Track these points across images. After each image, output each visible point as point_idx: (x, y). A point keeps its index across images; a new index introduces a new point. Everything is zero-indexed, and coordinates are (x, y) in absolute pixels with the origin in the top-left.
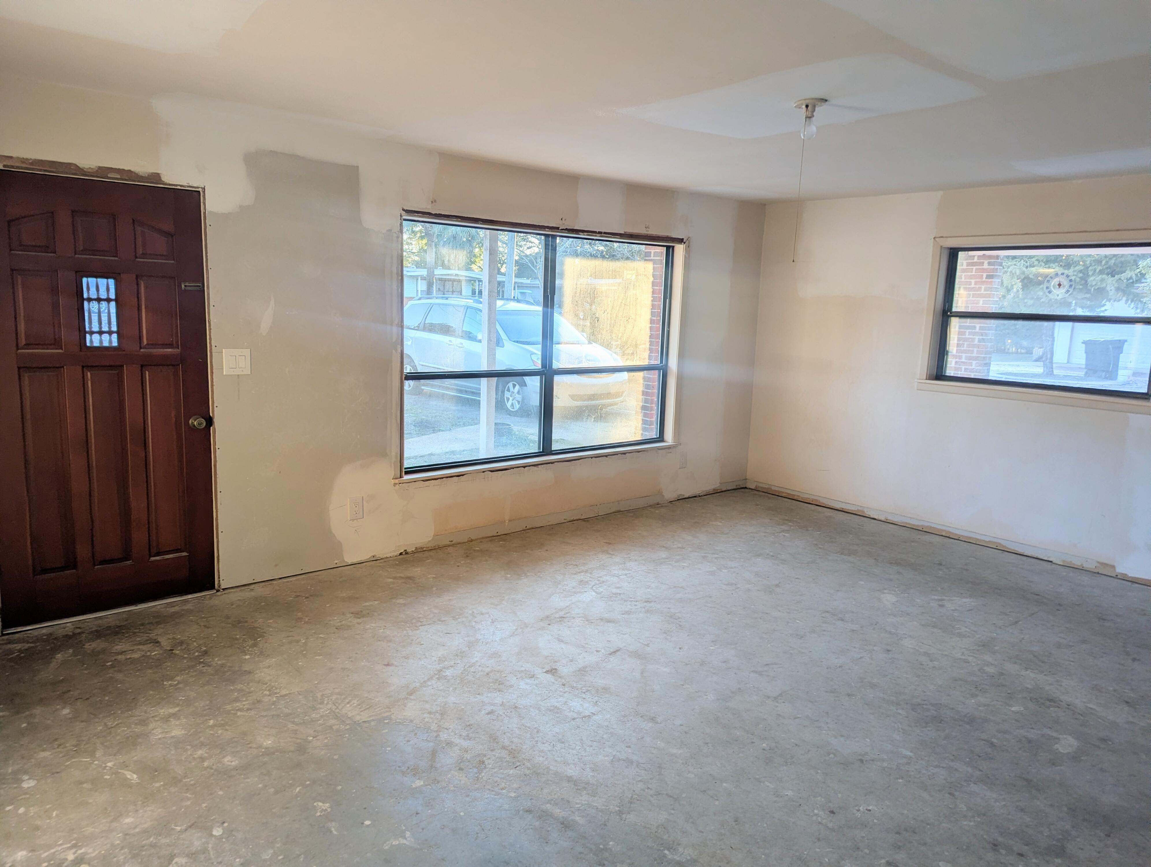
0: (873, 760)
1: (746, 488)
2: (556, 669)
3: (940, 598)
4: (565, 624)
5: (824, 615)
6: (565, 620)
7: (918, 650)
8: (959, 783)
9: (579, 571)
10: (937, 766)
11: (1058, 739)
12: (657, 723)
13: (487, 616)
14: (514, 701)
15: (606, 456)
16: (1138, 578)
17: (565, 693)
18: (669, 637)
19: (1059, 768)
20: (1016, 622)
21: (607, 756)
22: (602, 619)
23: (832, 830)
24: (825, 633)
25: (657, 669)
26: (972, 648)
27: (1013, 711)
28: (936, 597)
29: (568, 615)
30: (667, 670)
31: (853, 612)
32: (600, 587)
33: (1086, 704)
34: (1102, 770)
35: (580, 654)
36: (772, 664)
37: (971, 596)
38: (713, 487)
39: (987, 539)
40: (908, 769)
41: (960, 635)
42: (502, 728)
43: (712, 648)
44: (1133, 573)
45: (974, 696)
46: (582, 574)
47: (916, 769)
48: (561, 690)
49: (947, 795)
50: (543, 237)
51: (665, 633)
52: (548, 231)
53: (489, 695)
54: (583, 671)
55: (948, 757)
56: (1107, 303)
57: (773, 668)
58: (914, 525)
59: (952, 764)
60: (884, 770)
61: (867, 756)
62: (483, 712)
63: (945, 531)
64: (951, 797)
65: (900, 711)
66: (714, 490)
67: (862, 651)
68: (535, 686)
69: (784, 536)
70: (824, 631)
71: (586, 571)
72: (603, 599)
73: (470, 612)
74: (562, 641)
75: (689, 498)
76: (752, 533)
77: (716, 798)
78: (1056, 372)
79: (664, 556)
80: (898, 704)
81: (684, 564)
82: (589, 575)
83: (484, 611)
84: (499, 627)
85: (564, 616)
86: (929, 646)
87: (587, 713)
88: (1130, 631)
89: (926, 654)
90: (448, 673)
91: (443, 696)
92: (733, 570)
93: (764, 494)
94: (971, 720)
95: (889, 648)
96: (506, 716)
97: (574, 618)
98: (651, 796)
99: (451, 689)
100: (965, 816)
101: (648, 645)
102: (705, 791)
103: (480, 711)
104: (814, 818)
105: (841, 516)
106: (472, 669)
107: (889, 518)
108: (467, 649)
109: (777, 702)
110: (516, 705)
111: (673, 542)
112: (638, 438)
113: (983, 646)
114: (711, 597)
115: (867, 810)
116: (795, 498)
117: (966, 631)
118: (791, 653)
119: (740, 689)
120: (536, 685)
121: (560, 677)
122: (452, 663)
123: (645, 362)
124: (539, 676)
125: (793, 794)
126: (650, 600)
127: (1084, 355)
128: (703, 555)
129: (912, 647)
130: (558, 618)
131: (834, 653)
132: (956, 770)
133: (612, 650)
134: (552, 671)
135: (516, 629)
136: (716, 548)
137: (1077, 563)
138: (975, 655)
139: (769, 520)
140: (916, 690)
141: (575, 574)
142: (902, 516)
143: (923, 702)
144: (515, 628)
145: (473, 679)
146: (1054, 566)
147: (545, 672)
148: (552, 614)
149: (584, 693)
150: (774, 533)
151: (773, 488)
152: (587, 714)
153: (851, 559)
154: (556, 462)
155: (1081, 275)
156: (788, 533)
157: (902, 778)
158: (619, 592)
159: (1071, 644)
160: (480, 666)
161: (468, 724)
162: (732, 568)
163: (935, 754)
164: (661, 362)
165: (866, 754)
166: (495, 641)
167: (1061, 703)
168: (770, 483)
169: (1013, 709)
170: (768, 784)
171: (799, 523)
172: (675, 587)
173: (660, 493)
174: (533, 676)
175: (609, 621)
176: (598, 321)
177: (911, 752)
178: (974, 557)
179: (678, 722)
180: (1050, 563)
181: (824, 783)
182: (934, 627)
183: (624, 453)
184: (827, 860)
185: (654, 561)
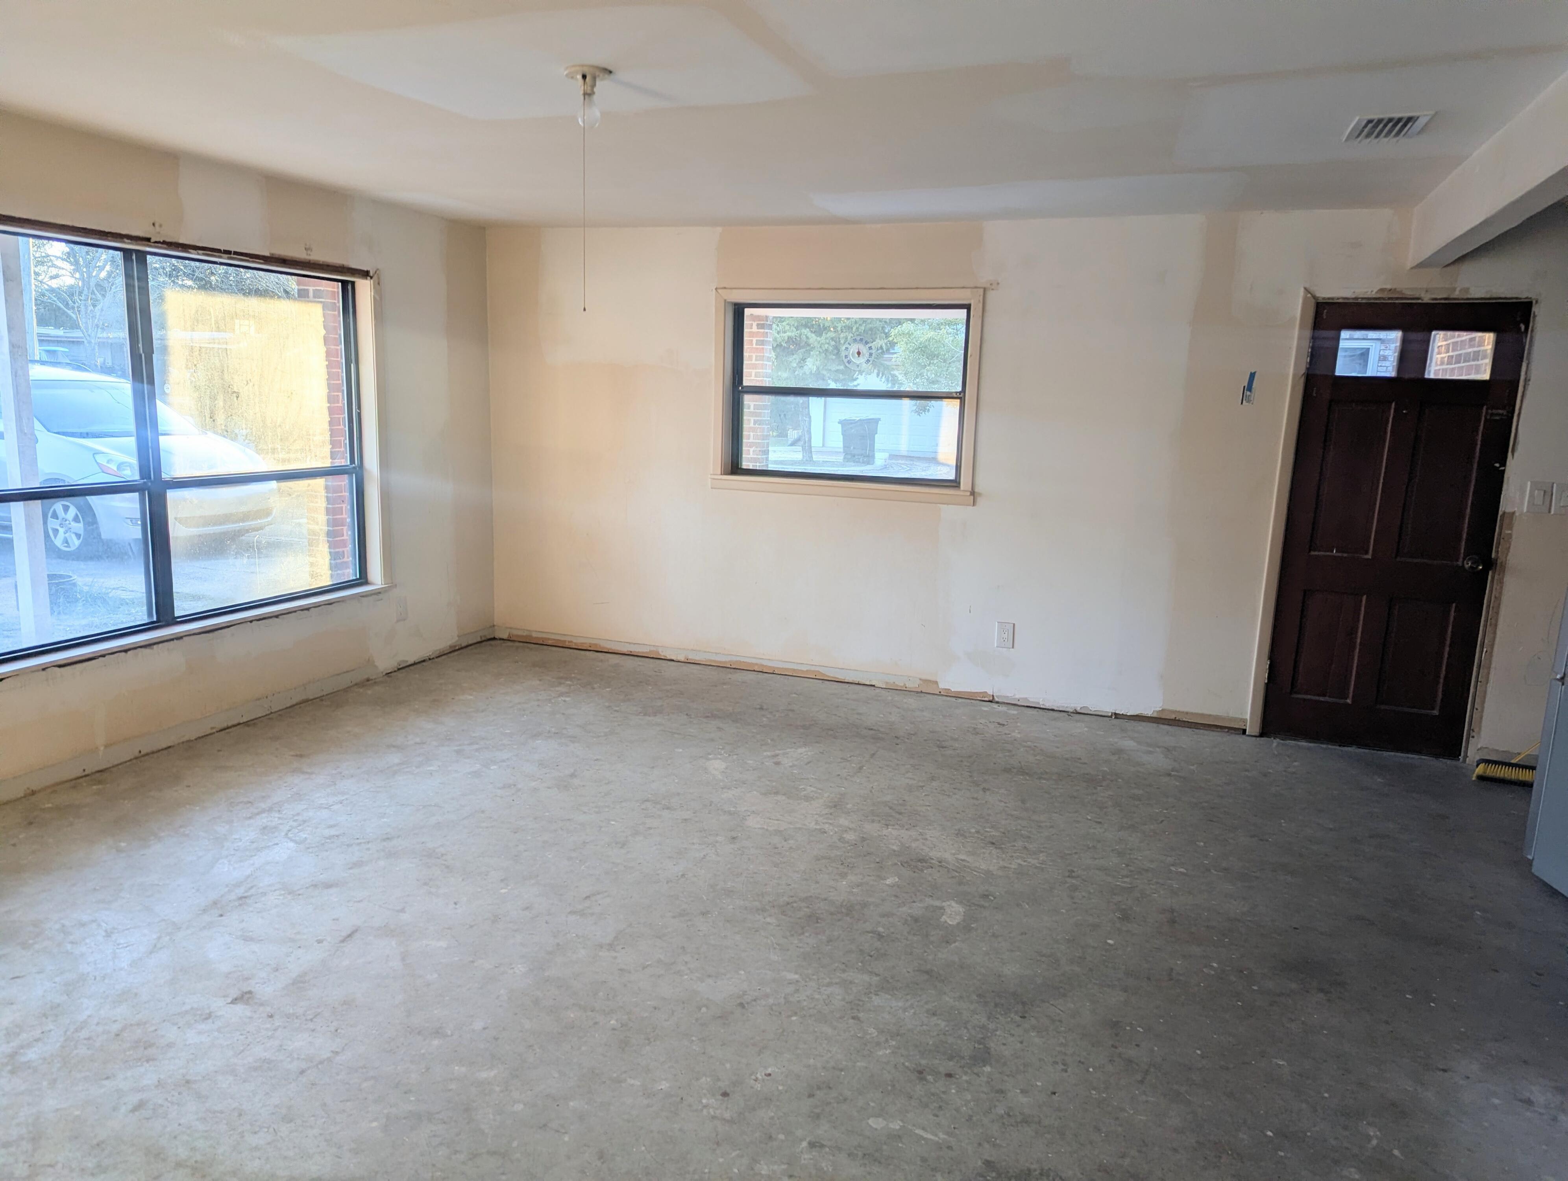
0: (755, 1000)
1: (494, 639)
2: (250, 992)
3: (773, 753)
4: (251, 909)
5: (643, 806)
6: (247, 901)
7: (767, 830)
8: (859, 1000)
9: (256, 811)
10: (829, 985)
11: (942, 908)
12: (448, 1036)
13: (94, 926)
14: (181, 1071)
15: (277, 617)
16: (960, 692)
17: (275, 1030)
18: (433, 890)
19: (953, 945)
20: (861, 768)
21: (376, 1119)
22: (315, 886)
23: (731, 1122)
24: (652, 831)
25: (427, 945)
26: (824, 812)
27: (888, 885)
28: (769, 754)
29: (253, 891)
30: (443, 944)
31: (678, 794)
32: (300, 831)
33: (956, 856)
34: (994, 935)
35: (288, 955)
36: (594, 895)
37: (805, 745)
38: (449, 643)
39: (804, 668)
40: (798, 999)
41: (807, 798)
42: (168, 1129)
43: (503, 891)
44: (955, 688)
45: (843, 875)
46: (264, 815)
47: (808, 997)
48: (268, 1026)
49: (851, 1021)
50: (119, 254)
51: (425, 884)
52: (128, 243)
53: (129, 1074)
54: (299, 983)
55: (837, 967)
56: (859, 376)
57: (596, 901)
58: (721, 662)
59: (844, 976)
60: (772, 1009)
61: (746, 997)
62: (123, 1109)
63: (757, 664)
64: (856, 1022)
65: (768, 920)
66: (450, 647)
67: (703, 847)
68: (216, 1033)
69: (565, 701)
70: (650, 828)
71: (270, 810)
72: (310, 850)
73: (57, 926)
74: (252, 939)
75: (415, 664)
76: (519, 703)
77: (563, 1131)
78: (815, 458)
79: (397, 761)
80: (764, 910)
81: (432, 768)
82: (277, 815)
83: (85, 918)
84: (122, 941)
85: (246, 894)
86: (777, 820)
87: (326, 1054)
88: (970, 757)
89: (778, 832)
90: (32, 1055)
91: (29, 1104)
92: (505, 764)
93: (521, 644)
94: (849, 910)
95: (734, 834)
96: (172, 1103)
97: (264, 894)
98: (464, 1163)
99: (45, 1083)
100: (878, 1044)
101: (403, 910)
102: (545, 1125)
103: (115, 1109)
104: (705, 1112)
105: (629, 662)
106: (84, 1034)
107: (690, 657)
108: (65, 997)
109: (614, 950)
110: (188, 1077)
111: (406, 737)
112: (325, 581)
113: (835, 806)
114: (483, 812)
115: (765, 1075)
116: (567, 645)
117: (812, 791)
118: (615, 872)
119: (558, 945)
120: (219, 1030)
121: (262, 1005)
122: (37, 1033)
123: (326, 463)
124: (220, 1013)
125: (668, 1085)
126: (389, 836)
127: (842, 437)
128: (456, 748)
129: (759, 826)
130: (234, 901)
131: (669, 857)
132: (851, 982)
133: (344, 934)
134: (244, 997)
135: (159, 938)
136: (474, 735)
137: (900, 683)
138: (830, 821)
139: (538, 682)
140: (779, 884)
141: (250, 818)
142: (705, 652)
143: (791, 900)
144: (155, 936)
145: (90, 1052)
146: (878, 691)
147: (232, 1003)
148: (222, 896)
149: (311, 1020)
150: (550, 700)
151: (534, 635)
152: (325, 1057)
153: (658, 719)
154: (186, 636)
155: (833, 343)
156: (569, 696)
157: (796, 1014)
158: (337, 833)
159: (921, 784)
160: (98, 1024)
161: (95, 1142)
162: (504, 761)
163: (822, 967)
164: (352, 461)
165: (745, 993)
166: (121, 969)
167: (932, 861)
168: (529, 629)
169: (888, 882)
170: (632, 1082)
171: (579, 680)
172: (424, 807)
173: (370, 662)
174: (209, 1016)
175: (328, 886)
176: (237, 397)
177: (796, 973)
178: (795, 693)
179: (478, 1025)
180: (873, 688)
181: (704, 1053)
182: (777, 793)
183: (307, 609)
184: (736, 1171)
185: (381, 771)
